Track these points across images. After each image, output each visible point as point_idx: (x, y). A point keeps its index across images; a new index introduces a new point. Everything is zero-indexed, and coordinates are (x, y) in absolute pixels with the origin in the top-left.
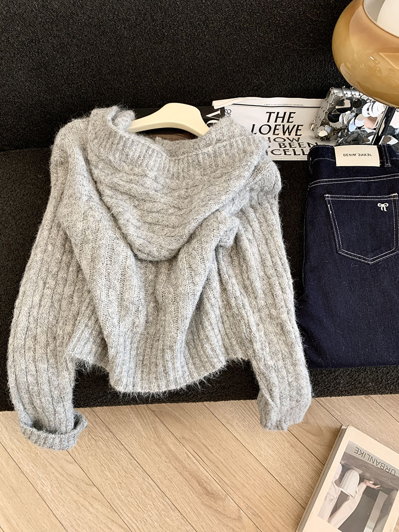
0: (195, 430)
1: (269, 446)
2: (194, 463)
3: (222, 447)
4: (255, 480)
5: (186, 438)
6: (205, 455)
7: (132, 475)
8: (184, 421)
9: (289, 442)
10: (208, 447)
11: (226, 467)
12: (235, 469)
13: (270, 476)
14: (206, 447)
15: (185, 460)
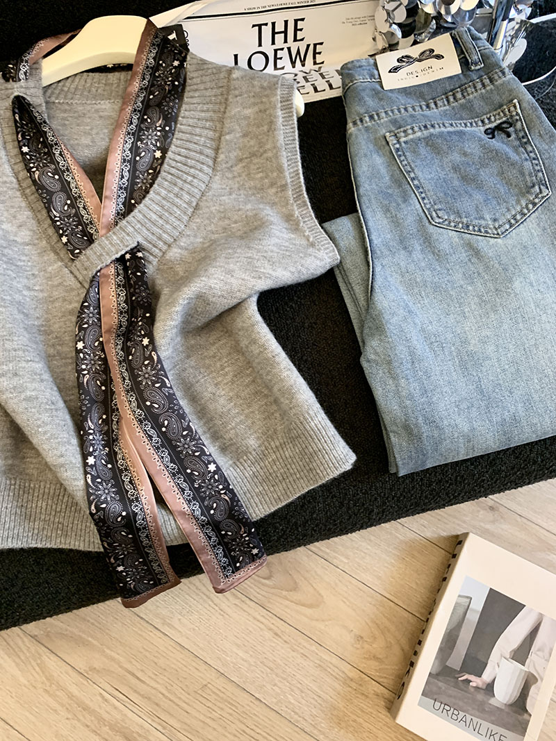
0: (112, 651)
1: (238, 646)
2: (116, 708)
3: (161, 667)
4: (222, 709)
5: (97, 667)
6: (132, 689)
8: (90, 639)
9: (270, 629)
10: (136, 672)
11: (170, 700)
12: (187, 701)
13: (246, 695)
14: (133, 675)
15: (100, 706)
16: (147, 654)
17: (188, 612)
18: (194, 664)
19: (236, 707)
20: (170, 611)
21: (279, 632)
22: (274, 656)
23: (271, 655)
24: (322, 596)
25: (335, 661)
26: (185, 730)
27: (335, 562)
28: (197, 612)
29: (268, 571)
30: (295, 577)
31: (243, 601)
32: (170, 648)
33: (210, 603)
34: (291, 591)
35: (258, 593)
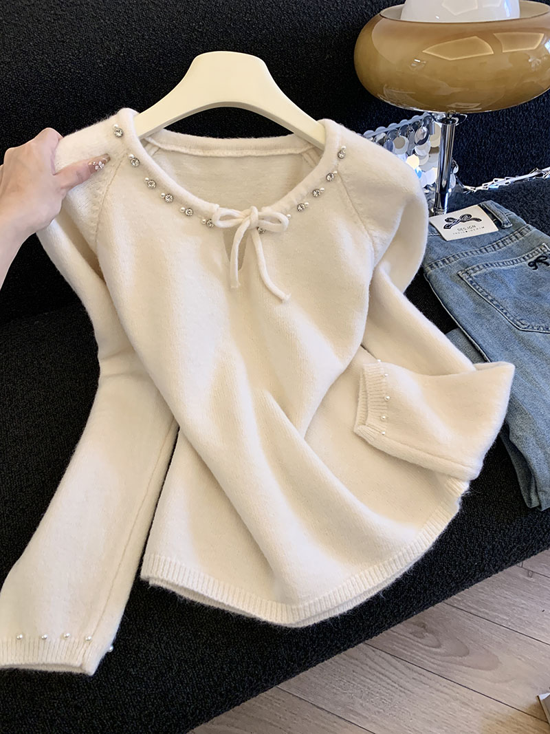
17: (368, 695)
20: (349, 697)
21: (466, 701)
22: (470, 728)
23: (466, 727)
24: (497, 656)
27: (496, 620)
28: (378, 692)
29: (436, 640)
30: (464, 641)
31: (421, 674)
33: (389, 681)
34: (465, 656)
35: (433, 663)
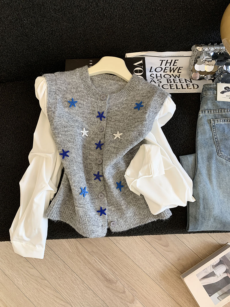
1: (140, 254)
2: (99, 265)
3: (114, 255)
4: (132, 272)
5: (94, 251)
6: (104, 260)
7: (65, 273)
8: (93, 242)
9: (151, 251)
10: (106, 255)
11: (117, 266)
12: (121, 267)
13: (140, 269)
15: (94, 263)
16: (110, 250)
18: (125, 256)
19: (137, 272)
21: (153, 252)
22: (151, 259)
24: (169, 244)
25: (170, 264)
26: (120, 276)
31: (143, 240)
32: (118, 250)
34: (159, 240)
35: (149, 239)
